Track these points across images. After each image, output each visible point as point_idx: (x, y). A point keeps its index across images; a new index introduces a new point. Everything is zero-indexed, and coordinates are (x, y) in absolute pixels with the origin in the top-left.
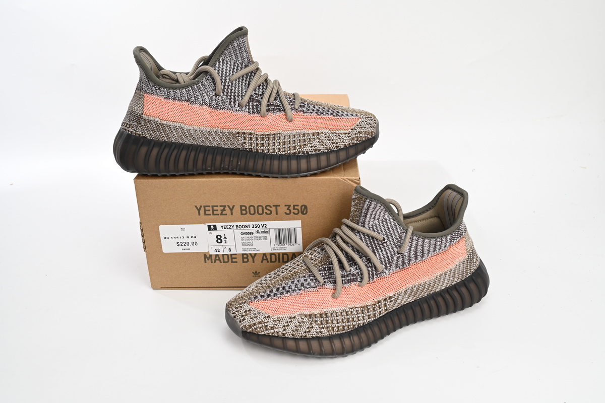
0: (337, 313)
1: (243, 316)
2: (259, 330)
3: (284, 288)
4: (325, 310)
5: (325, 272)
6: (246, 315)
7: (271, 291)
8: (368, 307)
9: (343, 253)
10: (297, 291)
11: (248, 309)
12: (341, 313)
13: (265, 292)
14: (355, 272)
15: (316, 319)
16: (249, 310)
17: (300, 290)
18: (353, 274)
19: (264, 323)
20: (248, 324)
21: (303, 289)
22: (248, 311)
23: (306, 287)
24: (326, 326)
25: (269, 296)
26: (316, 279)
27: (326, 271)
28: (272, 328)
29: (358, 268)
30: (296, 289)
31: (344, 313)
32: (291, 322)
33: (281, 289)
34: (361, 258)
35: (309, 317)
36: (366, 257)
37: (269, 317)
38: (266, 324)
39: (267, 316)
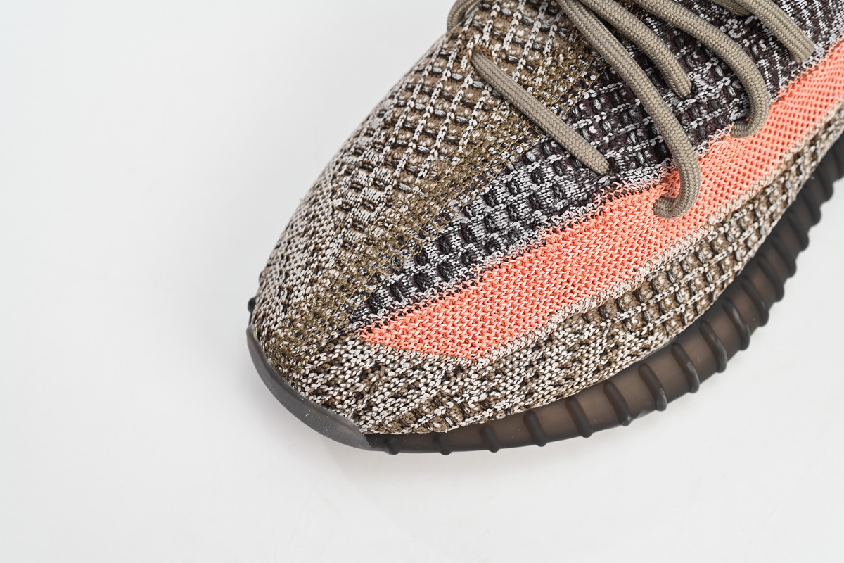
0: (681, 263)
1: (359, 396)
2: (437, 425)
3: (466, 233)
4: (644, 272)
5: (598, 118)
6: (373, 388)
7: (421, 258)
8: (769, 191)
9: (647, 24)
10: (526, 236)
11: (368, 365)
12: (696, 255)
13: (397, 268)
14: (715, 92)
15: (625, 315)
16: (377, 367)
17: (533, 226)
18: (710, 100)
19: (451, 398)
20: (391, 418)
21: (544, 219)
22: (373, 369)
23: (551, 212)
24: (658, 323)
25: (421, 281)
26: (573, 158)
27: (597, 112)
28: (484, 405)
29: (719, 72)
30: (518, 224)
31: (705, 253)
32: (544, 358)
33: (455, 241)
34: (717, 23)
35: (597, 319)
36: (741, 18)
37: (459, 369)
38: (459, 400)
39: (451, 368)
